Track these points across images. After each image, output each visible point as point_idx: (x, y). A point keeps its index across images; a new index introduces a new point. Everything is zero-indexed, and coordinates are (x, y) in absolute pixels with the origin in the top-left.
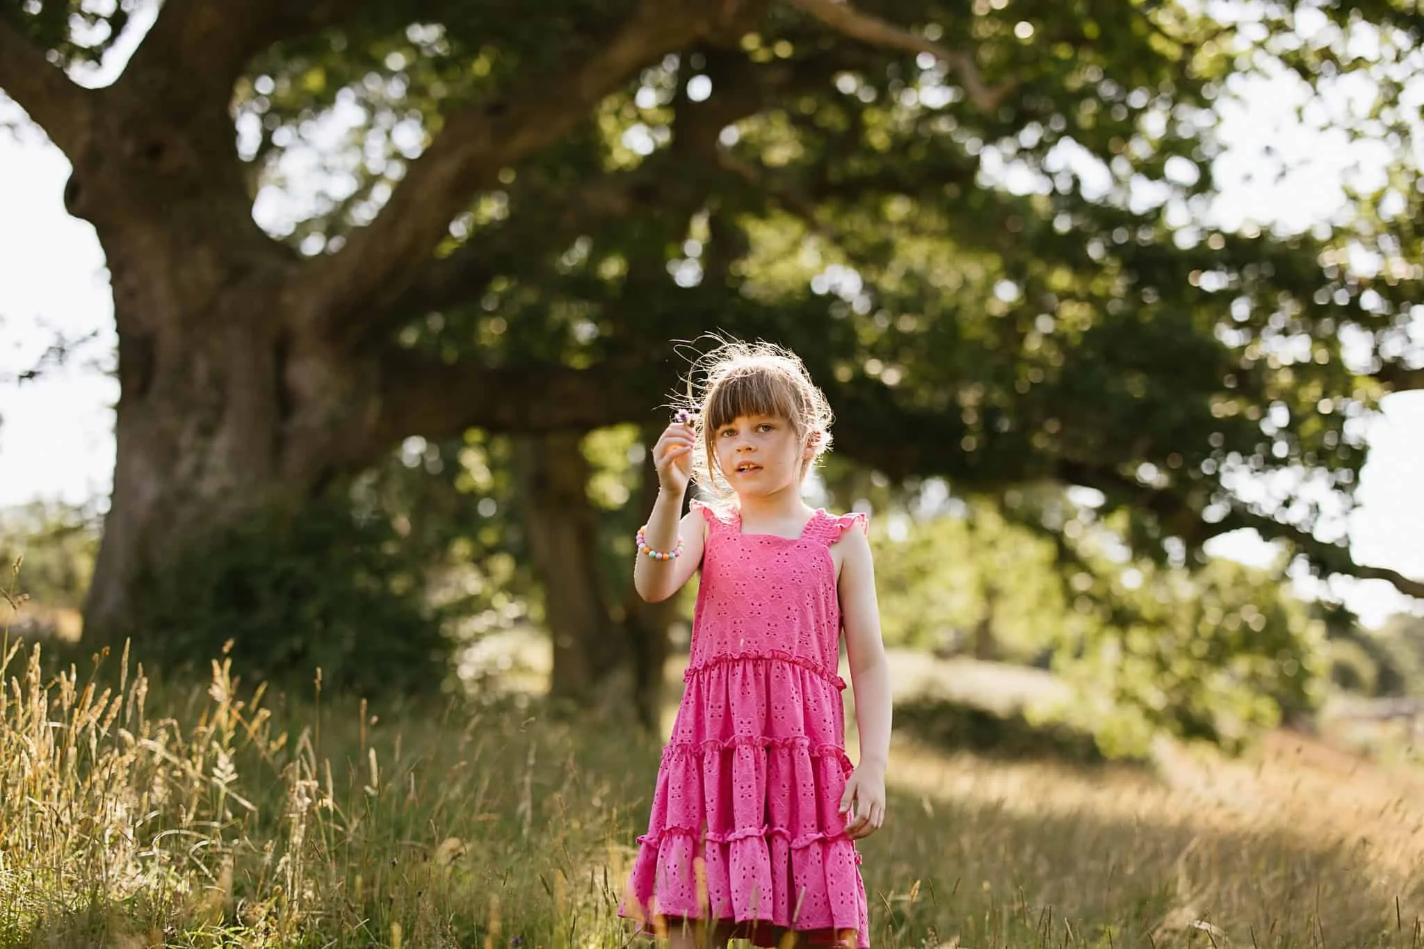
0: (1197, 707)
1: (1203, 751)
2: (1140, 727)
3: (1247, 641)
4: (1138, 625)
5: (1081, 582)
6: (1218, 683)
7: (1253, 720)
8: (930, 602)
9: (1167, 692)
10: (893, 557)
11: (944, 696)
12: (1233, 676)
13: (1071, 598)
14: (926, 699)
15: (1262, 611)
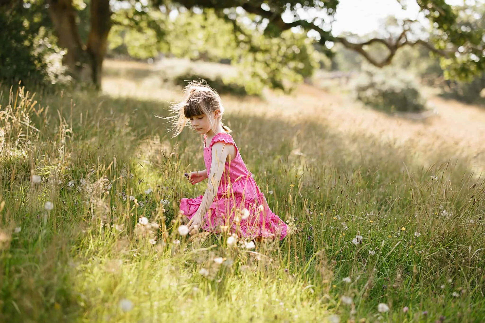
0: (278, 79)
1: (279, 92)
2: (259, 84)
3: (294, 57)
4: (259, 52)
5: (241, 37)
6: (285, 70)
7: (295, 81)
8: (190, 42)
9: (268, 74)
10: (178, 27)
11: (194, 74)
12: (289, 68)
13: (238, 43)
14: (188, 74)
15: (298, 47)
